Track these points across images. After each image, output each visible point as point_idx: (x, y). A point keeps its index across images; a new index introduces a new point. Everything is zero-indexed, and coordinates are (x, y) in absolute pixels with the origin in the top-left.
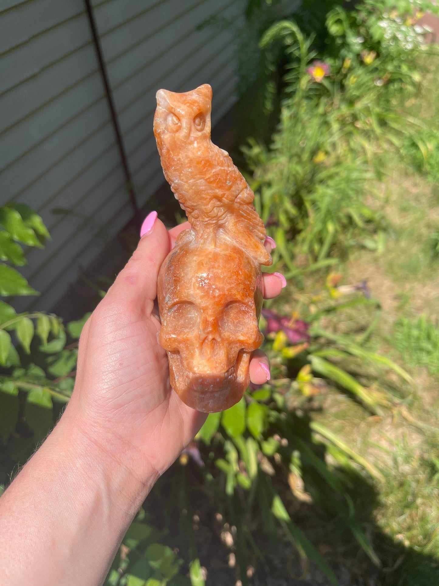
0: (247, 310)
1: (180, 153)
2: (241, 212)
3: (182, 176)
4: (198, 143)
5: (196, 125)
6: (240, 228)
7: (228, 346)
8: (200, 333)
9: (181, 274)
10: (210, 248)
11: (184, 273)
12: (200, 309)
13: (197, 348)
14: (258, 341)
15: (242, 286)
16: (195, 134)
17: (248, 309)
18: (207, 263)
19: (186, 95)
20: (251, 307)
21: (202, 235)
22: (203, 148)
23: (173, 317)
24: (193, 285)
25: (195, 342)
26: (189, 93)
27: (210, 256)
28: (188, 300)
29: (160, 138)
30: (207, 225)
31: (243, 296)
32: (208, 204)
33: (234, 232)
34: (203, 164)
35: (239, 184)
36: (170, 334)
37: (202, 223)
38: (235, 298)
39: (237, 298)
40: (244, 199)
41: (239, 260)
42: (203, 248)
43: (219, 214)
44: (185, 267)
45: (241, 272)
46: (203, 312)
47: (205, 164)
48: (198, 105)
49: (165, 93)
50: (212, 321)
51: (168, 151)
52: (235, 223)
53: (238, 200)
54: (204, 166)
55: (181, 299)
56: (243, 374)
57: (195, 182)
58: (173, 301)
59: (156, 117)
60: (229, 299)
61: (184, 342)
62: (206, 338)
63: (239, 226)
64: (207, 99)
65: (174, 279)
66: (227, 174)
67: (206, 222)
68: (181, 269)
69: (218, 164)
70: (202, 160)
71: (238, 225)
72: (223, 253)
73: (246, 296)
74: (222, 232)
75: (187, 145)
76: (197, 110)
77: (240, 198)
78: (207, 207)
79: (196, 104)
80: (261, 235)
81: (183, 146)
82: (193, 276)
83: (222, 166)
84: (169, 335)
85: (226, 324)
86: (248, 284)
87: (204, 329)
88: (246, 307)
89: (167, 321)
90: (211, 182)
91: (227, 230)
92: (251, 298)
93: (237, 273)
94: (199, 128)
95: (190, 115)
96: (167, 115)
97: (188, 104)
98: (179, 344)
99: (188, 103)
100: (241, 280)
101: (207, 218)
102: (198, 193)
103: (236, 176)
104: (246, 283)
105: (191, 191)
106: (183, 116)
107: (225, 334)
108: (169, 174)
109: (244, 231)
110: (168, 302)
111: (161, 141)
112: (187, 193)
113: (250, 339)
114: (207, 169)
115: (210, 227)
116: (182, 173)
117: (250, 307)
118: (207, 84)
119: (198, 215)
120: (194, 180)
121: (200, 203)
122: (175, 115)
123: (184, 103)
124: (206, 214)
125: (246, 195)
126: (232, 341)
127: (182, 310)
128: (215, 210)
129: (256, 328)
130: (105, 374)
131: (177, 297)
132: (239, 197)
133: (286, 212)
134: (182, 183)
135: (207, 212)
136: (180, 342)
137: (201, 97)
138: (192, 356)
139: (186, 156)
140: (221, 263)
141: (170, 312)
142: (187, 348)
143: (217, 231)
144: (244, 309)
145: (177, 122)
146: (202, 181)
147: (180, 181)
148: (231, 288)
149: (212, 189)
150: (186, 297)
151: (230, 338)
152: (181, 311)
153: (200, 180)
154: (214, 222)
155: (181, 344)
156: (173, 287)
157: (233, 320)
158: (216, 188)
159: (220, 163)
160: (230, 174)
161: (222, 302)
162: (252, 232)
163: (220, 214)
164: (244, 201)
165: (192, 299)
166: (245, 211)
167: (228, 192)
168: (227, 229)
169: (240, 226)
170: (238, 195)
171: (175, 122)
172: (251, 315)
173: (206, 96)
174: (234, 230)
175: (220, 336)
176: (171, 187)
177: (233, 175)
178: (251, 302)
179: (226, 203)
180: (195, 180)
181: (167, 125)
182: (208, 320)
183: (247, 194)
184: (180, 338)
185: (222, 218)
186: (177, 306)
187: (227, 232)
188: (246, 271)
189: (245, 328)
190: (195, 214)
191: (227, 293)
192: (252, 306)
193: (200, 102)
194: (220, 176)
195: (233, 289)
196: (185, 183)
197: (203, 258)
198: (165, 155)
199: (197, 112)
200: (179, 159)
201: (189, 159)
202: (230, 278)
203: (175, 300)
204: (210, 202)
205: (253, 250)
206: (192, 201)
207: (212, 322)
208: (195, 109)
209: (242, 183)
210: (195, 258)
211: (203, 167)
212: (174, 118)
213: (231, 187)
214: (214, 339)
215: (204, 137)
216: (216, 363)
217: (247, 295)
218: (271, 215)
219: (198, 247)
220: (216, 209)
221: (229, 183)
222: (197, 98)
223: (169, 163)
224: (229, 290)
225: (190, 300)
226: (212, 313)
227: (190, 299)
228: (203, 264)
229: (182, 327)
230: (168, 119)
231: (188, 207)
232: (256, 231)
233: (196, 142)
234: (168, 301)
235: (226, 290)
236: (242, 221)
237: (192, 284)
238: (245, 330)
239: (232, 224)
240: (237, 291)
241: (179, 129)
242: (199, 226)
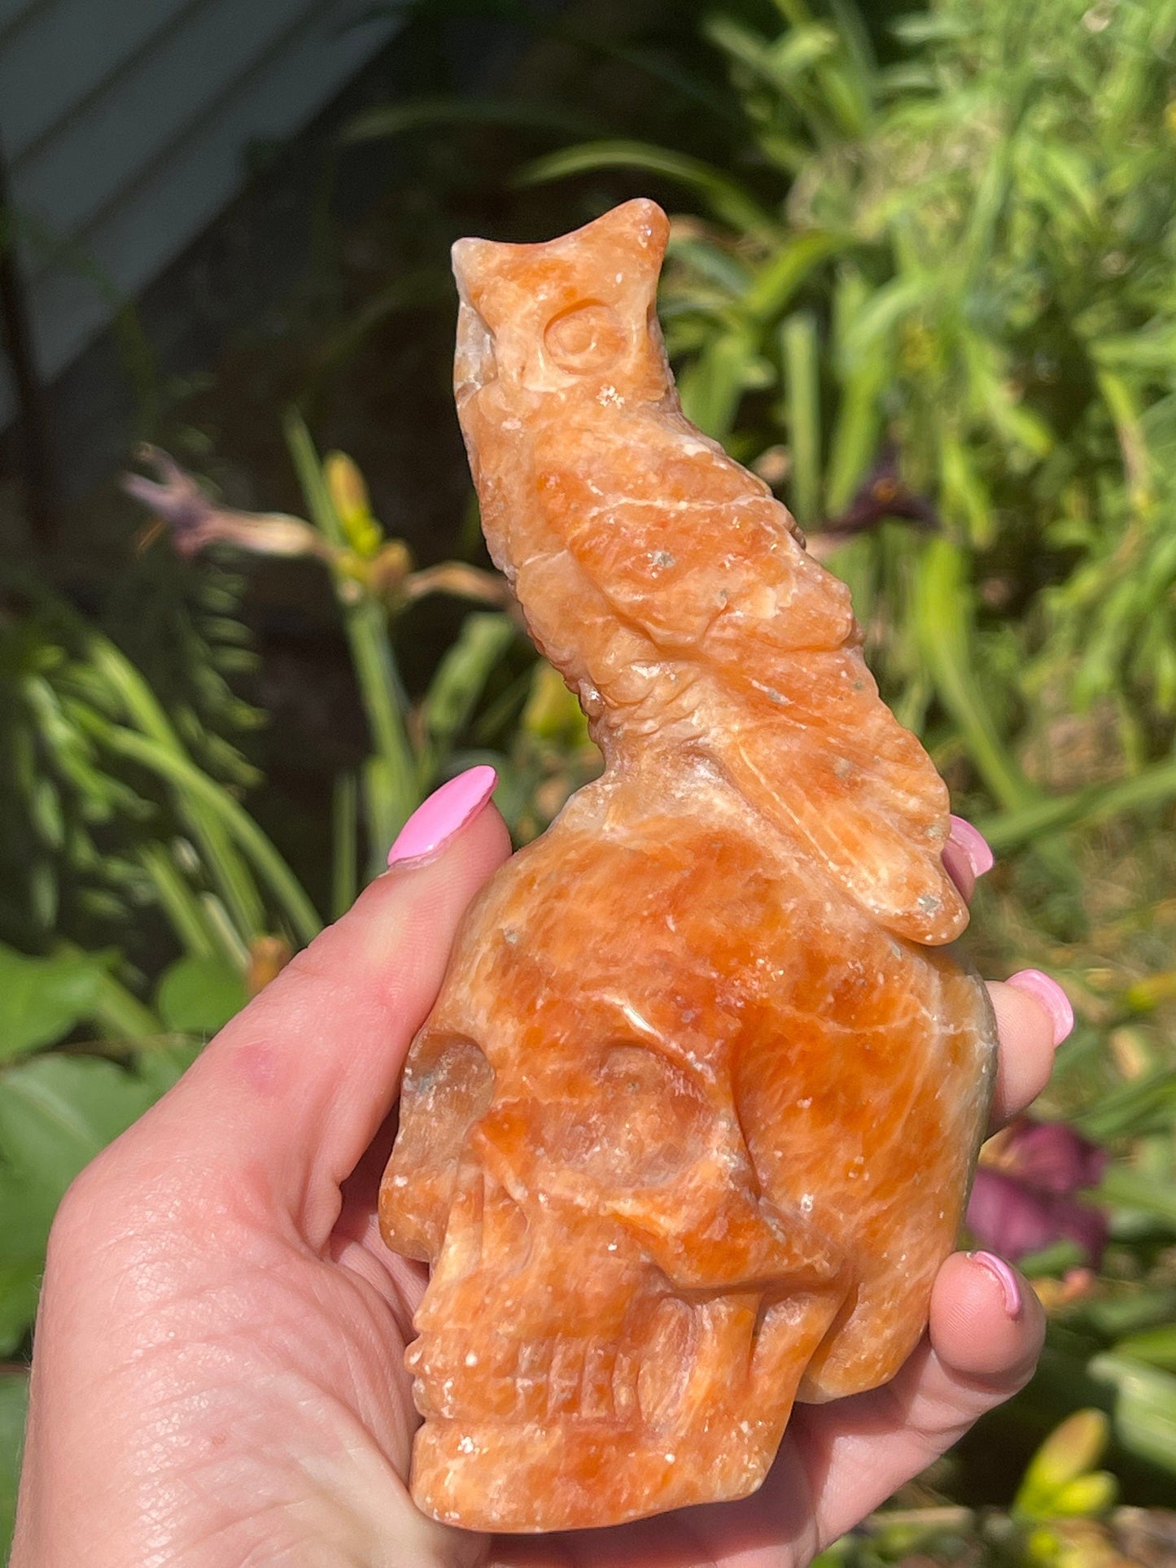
2: (755, 684)
52: (745, 736)
63: (765, 751)
71: (761, 745)
74: (706, 779)
79: (555, 274)
80: (911, 805)
101: (616, 710)
125: (772, 611)
130: (144, 1488)
133: (979, 437)
143: (682, 771)
162: (848, 782)
166: (780, 684)
169: (776, 751)
193: (579, 266)
218: (885, 452)
236: (786, 728)
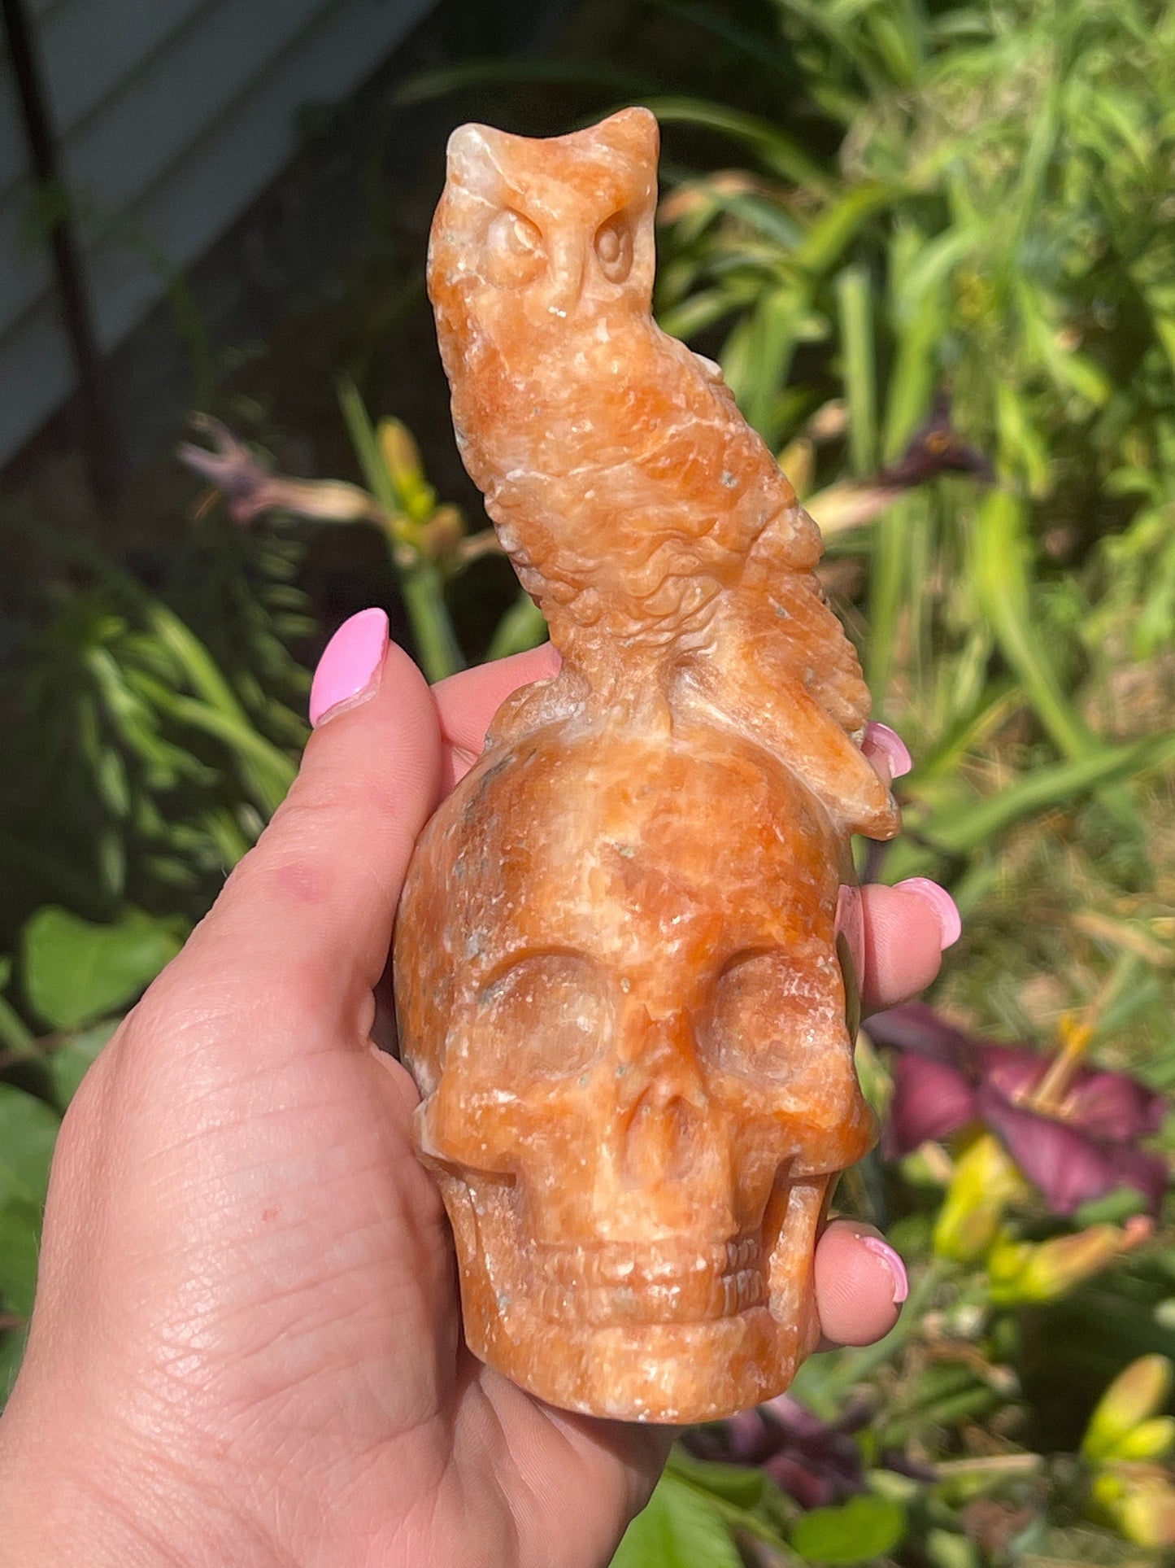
0: (806, 993)
1: (539, 362)
3: (544, 452)
4: (609, 326)
5: (604, 259)
6: (768, 669)
7: (737, 1138)
8: (618, 1075)
9: (536, 840)
10: (654, 737)
11: (548, 834)
12: (618, 978)
13: (608, 1140)
14: (856, 1126)
15: (786, 890)
16: (597, 293)
17: (811, 989)
18: (642, 795)
19: (565, 148)
20: (825, 979)
21: (613, 693)
22: (631, 344)
23: (496, 1026)
24: (590, 882)
25: (595, 1115)
26: (573, 141)
27: (654, 768)
28: (566, 943)
29: (460, 304)
30: (632, 654)
31: (794, 928)
32: (640, 564)
33: (743, 686)
34: (632, 402)
35: (765, 488)
36: (489, 1091)
37: (613, 645)
38: (759, 932)
39: (770, 936)
40: (786, 547)
41: (769, 784)
42: (622, 740)
43: (683, 605)
44: (552, 812)
45: (782, 834)
46: (632, 990)
47: (641, 403)
48: (612, 185)
49: (487, 138)
50: (672, 1019)
51: (491, 356)
52: (746, 649)
53: (764, 553)
54: (636, 412)
55: (537, 940)
56: (791, 1288)
57: (596, 475)
58: (504, 948)
59: (441, 227)
60: (739, 942)
61: (549, 1120)
62: (643, 1098)
63: (760, 663)
64: (644, 164)
65: (501, 862)
66: (723, 446)
67: (629, 636)
68: (534, 819)
69: (688, 404)
70: (629, 388)
71: (756, 657)
72: (705, 756)
73: (807, 934)
74: (691, 687)
75: (568, 334)
76: (610, 203)
77: (769, 543)
78: (640, 575)
79: (606, 181)
80: (850, 711)
81: (552, 336)
82: (588, 846)
83: (704, 417)
84: (485, 1095)
85: (723, 1051)
86: (811, 886)
87: (637, 1058)
88: (803, 980)
89: (470, 1038)
90: (662, 474)
91: (712, 679)
92: (822, 943)
93: (765, 834)
94: (613, 268)
95: (583, 221)
96: (492, 217)
97: (577, 181)
98: (526, 1136)
99: (575, 174)
100: (781, 864)
101: (637, 619)
102: (605, 519)
103: (755, 455)
104: (804, 879)
105: (578, 510)
106: (555, 223)
107: (721, 1080)
108: (489, 445)
109: (784, 685)
110: (478, 954)
111: (464, 316)
112: (561, 518)
113: (825, 1111)
114: (647, 423)
115: (645, 659)
116: (544, 438)
117: (820, 982)
118: (641, 108)
119: (600, 610)
120: (591, 467)
121: (609, 558)
122: (523, 218)
123: (559, 174)
124: (636, 605)
125: (791, 534)
126: (753, 1113)
127: (534, 997)
128: (671, 589)
129: (847, 1071)
131: (522, 933)
132: (765, 539)
133: (1037, 387)
134: (542, 481)
135: (637, 594)
136: (529, 1125)
137: (622, 154)
138: (585, 1178)
139: (565, 372)
140: (700, 791)
141: (486, 999)
142: (560, 1149)
143: (674, 678)
144: (793, 991)
145: (529, 245)
146: (622, 471)
147: (533, 473)
148: (745, 891)
149: (663, 500)
150: (559, 928)
151: (745, 1098)
152: (529, 999)
153: (617, 468)
154: (666, 637)
155: (535, 1135)
156: (497, 896)
157: (749, 1039)
158: (680, 498)
159: (694, 402)
160: (733, 444)
161: (711, 947)
162: (811, 691)
163: (687, 606)
164: (785, 558)
165: (582, 938)
166: (789, 600)
167: (727, 516)
168: (712, 675)
169: (767, 665)
170: (763, 530)
171: (520, 244)
172: (824, 1017)
173: (640, 154)
174: (743, 674)
175: (705, 1090)
176: (488, 502)
177: (745, 452)
178: (826, 959)
179: (716, 558)
180: (598, 466)
181: (485, 256)
182: (653, 1019)
183: (794, 529)
184: (532, 1105)
185: (695, 625)
186: (517, 975)
187: (710, 688)
188: (802, 833)
189: (799, 1070)
190: (587, 607)
191: (728, 910)
192: (832, 974)
193: (621, 174)
194: (696, 450)
195: (754, 897)
196: (556, 480)
197: (625, 775)
198: (475, 369)
199: (610, 208)
200: (534, 387)
201: (575, 386)
202: (740, 852)
203: (512, 947)
204: (650, 554)
205: (820, 762)
206: (580, 551)
207: (671, 1024)
208: (600, 197)
209: (776, 484)
210: (591, 776)
211: (630, 415)
212: (520, 233)
213: (734, 496)
214: (676, 1101)
215: (631, 304)
216: (691, 1197)
217: (810, 927)
219: (602, 737)
220: (675, 584)
221: (730, 480)
222: (609, 158)
223: (492, 400)
224: (739, 898)
225: (574, 944)
226: (670, 993)
227: (574, 937)
228: (625, 797)
229: (535, 1067)
230: (491, 232)
231: (559, 578)
232: (830, 688)
233: (602, 322)
234: (481, 951)
235: (724, 897)
236: (775, 641)
237: (585, 876)
238: (803, 1078)
239: (734, 652)
240: (770, 905)
241: (537, 272)
242: (599, 658)
